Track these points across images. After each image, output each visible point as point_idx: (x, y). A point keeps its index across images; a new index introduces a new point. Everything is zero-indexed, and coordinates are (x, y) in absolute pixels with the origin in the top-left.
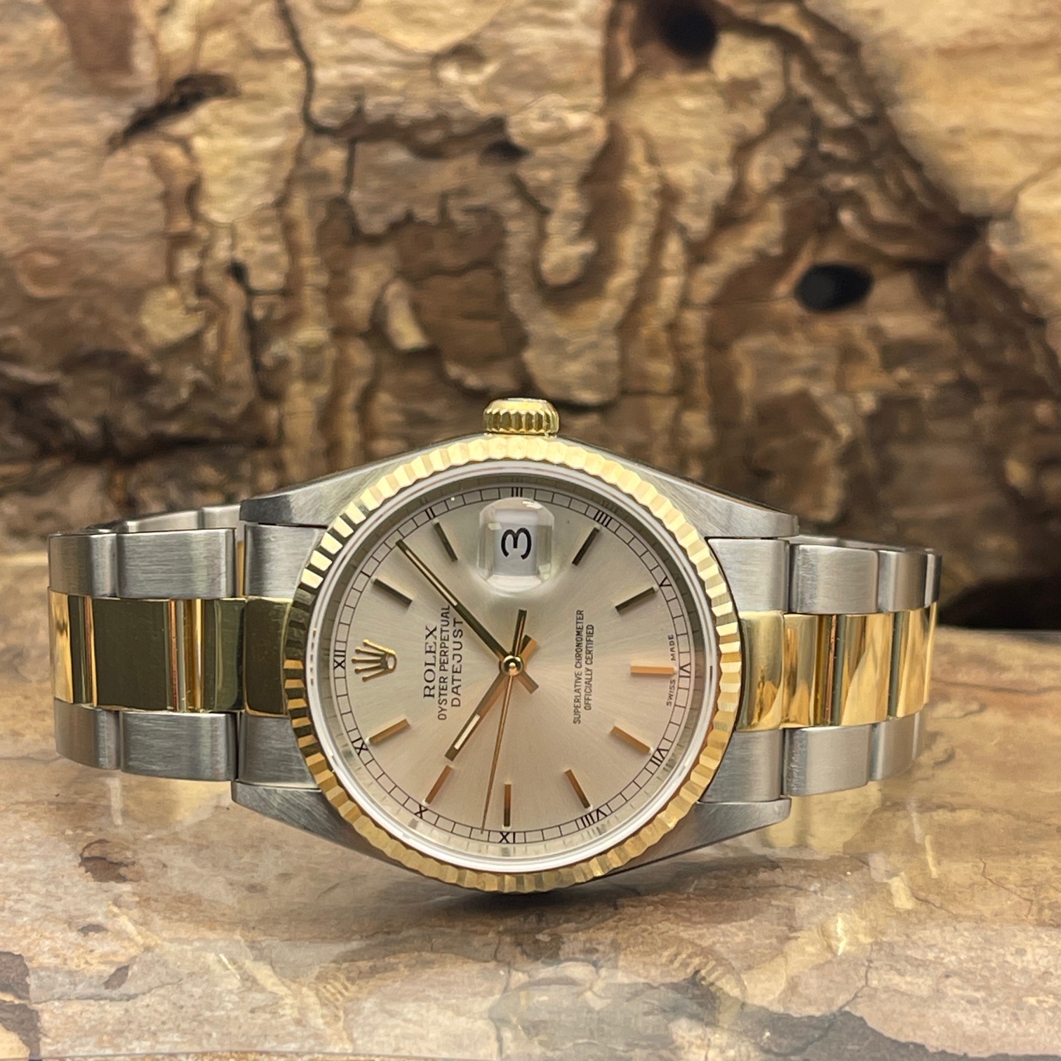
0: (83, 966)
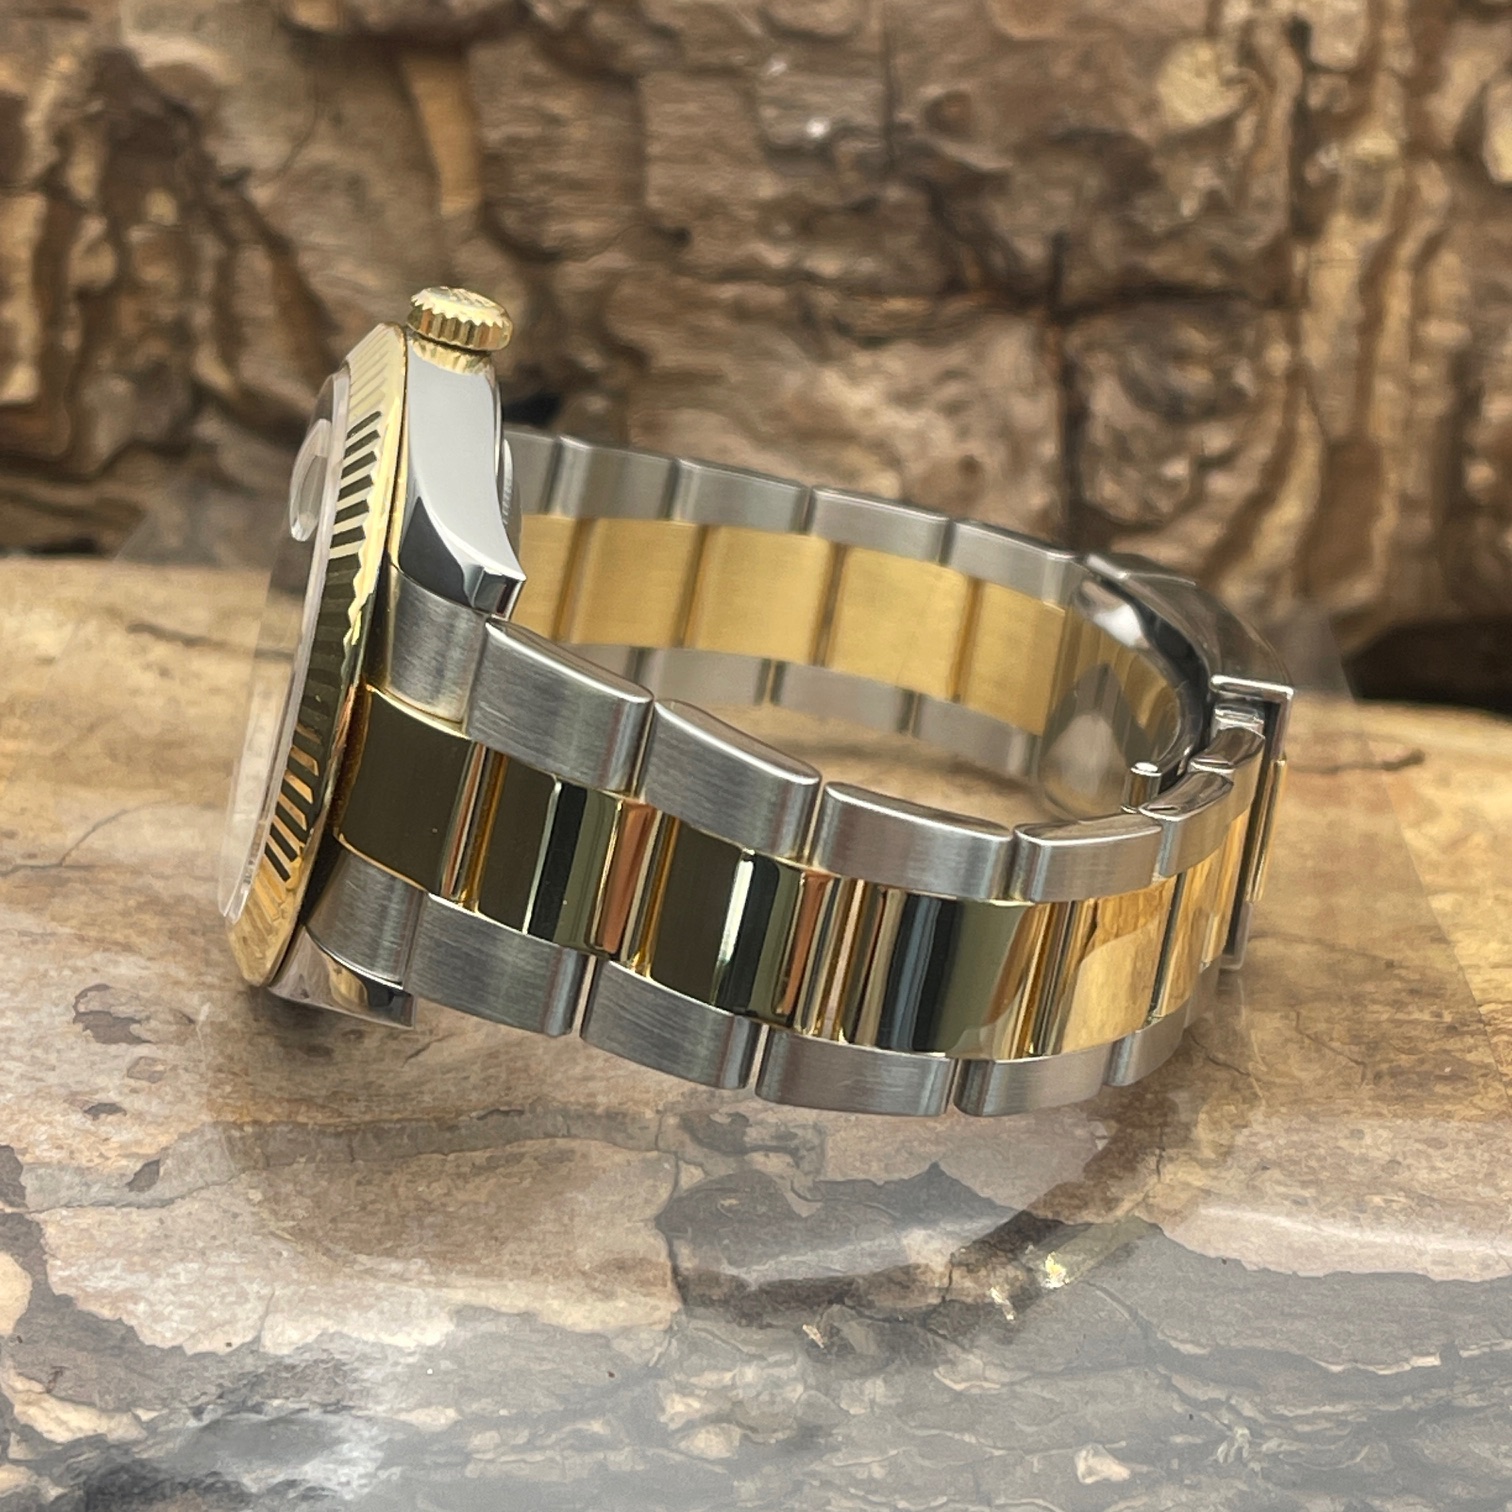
0: (97, 1161)
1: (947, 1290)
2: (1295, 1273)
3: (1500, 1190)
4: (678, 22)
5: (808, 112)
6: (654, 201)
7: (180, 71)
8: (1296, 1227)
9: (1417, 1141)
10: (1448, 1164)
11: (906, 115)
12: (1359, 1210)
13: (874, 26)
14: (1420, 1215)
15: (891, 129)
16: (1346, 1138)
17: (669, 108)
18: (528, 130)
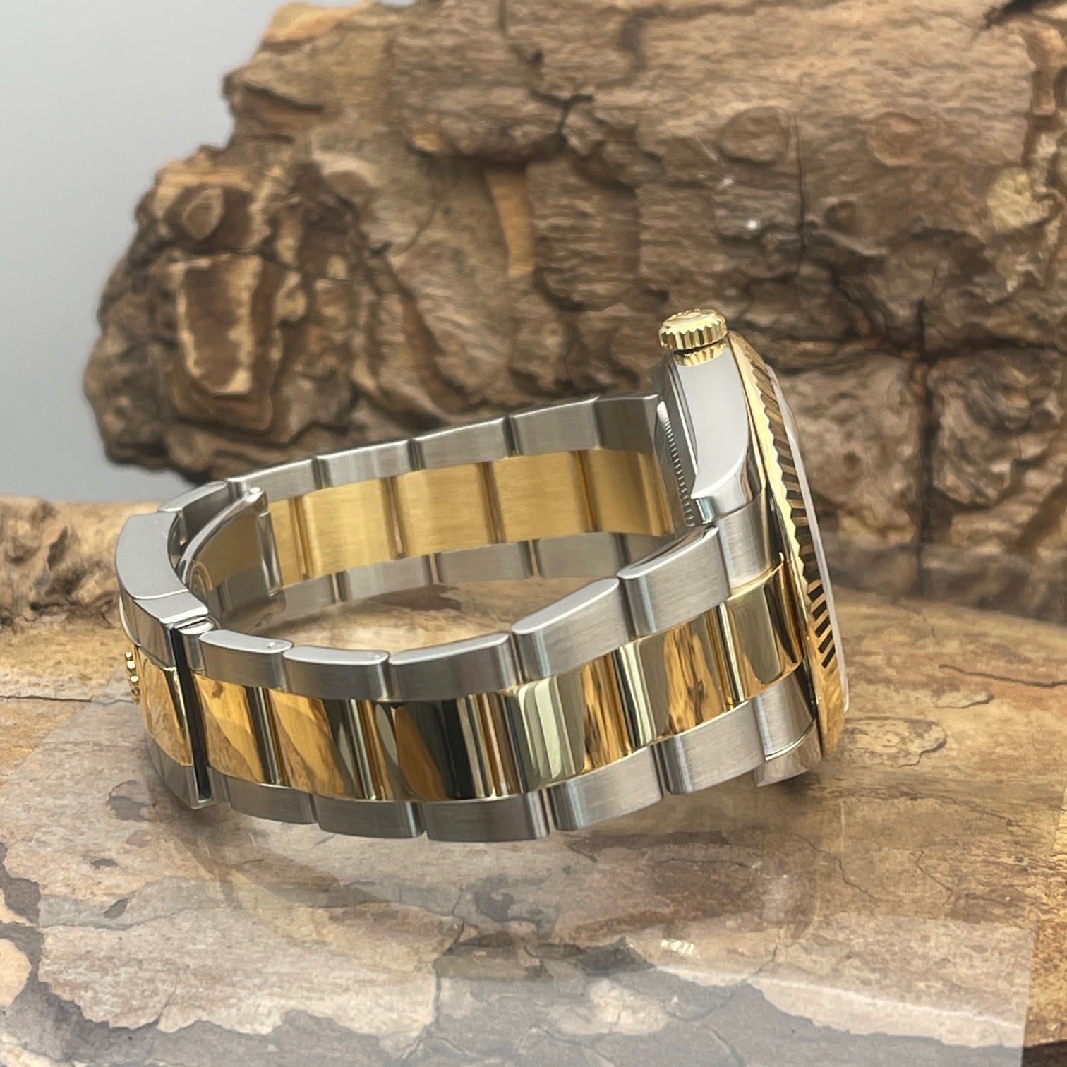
1: (616, 1024)
2: (848, 1031)
3: (1012, 985)
4: (661, 151)
5: (748, 214)
6: (644, 271)
7: (347, 177)
8: (859, 1000)
9: (966, 946)
10: (984, 964)
11: (810, 217)
12: (906, 991)
13: (792, 155)
14: (949, 998)
15: (801, 226)
16: (916, 941)
17: (656, 208)
18: (565, 222)
